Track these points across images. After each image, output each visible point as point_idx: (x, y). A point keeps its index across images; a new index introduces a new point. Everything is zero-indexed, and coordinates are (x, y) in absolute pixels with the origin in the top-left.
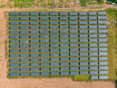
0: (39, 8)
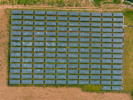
0: (46, 6)
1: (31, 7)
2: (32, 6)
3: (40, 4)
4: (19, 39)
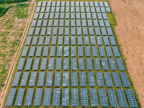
0: (14, 58)
1: (9, 77)
3: (9, 65)
4: (57, 92)
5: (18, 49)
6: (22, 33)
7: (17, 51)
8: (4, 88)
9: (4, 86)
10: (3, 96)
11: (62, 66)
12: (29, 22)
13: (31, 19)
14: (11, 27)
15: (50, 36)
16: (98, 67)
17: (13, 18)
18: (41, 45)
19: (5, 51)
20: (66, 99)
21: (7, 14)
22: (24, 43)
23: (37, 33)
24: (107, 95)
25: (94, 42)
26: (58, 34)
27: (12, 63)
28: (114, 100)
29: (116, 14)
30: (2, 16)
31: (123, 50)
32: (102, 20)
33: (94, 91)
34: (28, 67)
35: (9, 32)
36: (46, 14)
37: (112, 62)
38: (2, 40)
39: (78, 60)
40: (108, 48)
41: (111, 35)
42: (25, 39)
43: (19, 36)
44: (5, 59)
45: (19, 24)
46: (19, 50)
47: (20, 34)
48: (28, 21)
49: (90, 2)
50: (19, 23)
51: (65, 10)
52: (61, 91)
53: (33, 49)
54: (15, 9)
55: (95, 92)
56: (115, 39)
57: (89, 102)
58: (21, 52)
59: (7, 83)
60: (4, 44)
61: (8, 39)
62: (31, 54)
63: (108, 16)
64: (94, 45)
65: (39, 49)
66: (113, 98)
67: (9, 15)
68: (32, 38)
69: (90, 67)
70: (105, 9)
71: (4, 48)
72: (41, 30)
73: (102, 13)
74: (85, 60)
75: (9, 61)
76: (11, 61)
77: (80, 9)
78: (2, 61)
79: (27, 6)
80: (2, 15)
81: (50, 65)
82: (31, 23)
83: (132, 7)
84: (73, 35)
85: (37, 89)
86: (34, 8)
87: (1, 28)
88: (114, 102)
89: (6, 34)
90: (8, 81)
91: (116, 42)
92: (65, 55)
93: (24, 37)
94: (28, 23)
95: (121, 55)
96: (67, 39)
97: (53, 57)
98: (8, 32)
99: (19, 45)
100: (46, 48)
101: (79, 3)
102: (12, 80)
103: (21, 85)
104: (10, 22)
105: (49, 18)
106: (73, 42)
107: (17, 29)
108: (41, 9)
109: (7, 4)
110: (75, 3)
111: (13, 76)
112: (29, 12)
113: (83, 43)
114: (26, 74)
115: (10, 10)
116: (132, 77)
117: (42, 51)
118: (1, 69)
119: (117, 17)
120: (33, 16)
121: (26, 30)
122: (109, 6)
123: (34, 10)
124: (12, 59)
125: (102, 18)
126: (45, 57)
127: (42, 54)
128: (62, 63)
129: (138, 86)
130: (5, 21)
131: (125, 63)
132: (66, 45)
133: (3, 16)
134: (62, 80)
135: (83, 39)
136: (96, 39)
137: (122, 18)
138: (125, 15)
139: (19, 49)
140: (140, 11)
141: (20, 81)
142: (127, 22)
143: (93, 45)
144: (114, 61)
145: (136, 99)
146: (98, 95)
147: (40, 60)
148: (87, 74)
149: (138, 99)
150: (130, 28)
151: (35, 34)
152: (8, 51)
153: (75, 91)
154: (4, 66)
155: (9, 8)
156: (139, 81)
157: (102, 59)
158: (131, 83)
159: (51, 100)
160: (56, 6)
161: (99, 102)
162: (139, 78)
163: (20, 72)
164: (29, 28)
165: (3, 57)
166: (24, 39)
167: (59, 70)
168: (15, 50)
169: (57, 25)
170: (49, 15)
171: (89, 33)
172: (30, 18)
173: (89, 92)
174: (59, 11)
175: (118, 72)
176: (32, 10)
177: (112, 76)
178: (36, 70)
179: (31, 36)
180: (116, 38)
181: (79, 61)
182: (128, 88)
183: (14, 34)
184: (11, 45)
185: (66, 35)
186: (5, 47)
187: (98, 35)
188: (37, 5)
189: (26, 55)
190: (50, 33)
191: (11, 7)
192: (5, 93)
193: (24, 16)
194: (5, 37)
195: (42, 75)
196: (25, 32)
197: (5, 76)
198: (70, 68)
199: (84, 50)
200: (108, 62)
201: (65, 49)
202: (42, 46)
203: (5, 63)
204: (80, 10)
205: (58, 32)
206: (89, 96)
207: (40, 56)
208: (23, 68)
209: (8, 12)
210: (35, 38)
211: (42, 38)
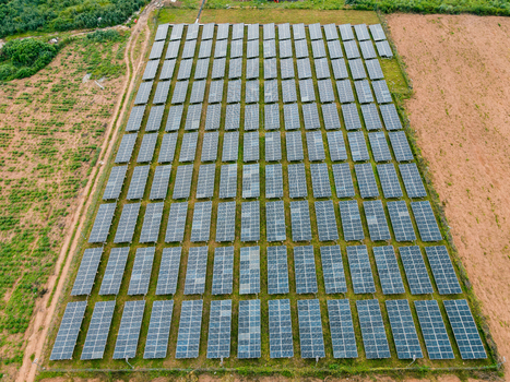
0: (77, 205)
1: (63, 266)
2: (60, 262)
3: (62, 227)
4: (223, 311)
5: (92, 177)
6: (106, 126)
7: (89, 183)
8: (45, 303)
9: (47, 296)
10: (41, 329)
11: (238, 229)
12: (127, 90)
13: (133, 79)
14: (67, 105)
15: (196, 134)
16: (353, 231)
17: (76, 77)
18: (167, 163)
19: (50, 182)
20: (250, 334)
21: (56, 63)
22: (113, 156)
23: (153, 123)
24: (387, 321)
25: (339, 151)
26: (221, 128)
27: (73, 220)
28: (408, 336)
29: (409, 64)
30: (38, 70)
31: (435, 175)
32: (367, 82)
33: (343, 306)
34: (125, 232)
35: (62, 121)
36: (182, 62)
37: (401, 214)
38: (38, 148)
39: (288, 208)
40: (387, 171)
41: (395, 130)
42: (116, 144)
43: (94, 134)
44: (48, 208)
45: (96, 97)
46: (94, 180)
47: (97, 129)
48: (125, 87)
49: (327, 27)
50: (95, 92)
51: (245, 51)
52: (235, 308)
53: (140, 174)
54: (83, 50)
55: (347, 312)
56: (410, 143)
57: (329, 345)
58: (103, 186)
59: (56, 284)
60: (46, 160)
61: (57, 144)
62: (136, 189)
63: (384, 70)
64: (341, 161)
65: (163, 174)
66: (407, 330)
67: (62, 68)
68: (138, 141)
69: (328, 229)
70: (375, 47)
71: (45, 171)
72: (166, 112)
73: (364, 60)
74: (312, 208)
75: (64, 213)
76: (67, 214)
77: (293, 46)
78: (39, 213)
79: (122, 37)
80: (40, 68)
81: (197, 225)
82: (135, 93)
83: (462, 40)
84: (272, 130)
85: (156, 304)
86: (145, 44)
87: (37, 109)
88: (410, 342)
89: (54, 127)
90: (58, 280)
91: (413, 151)
92: (246, 194)
93: (111, 137)
94: (124, 91)
95: (428, 191)
96: (252, 142)
97: (205, 199)
98: (59, 121)
99: (94, 164)
100: (184, 173)
101: (291, 29)
102: (73, 277)
103: (102, 290)
104: (66, 90)
105: (192, 78)
106: (273, 152)
107: (89, 113)
108: (166, 47)
109: (56, 34)
110: (277, 30)
111: (77, 261)
112: (126, 59)
113: (306, 155)
114: (118, 257)
115: (65, 51)
116: (467, 262)
117: (172, 180)
118: (37, 240)
119: (412, 73)
120: (142, 70)
121: (118, 116)
122: (387, 39)
123: (144, 50)
124: (74, 207)
125: (365, 76)
126: (180, 200)
127: (169, 191)
128: (238, 219)
129: (488, 290)
130: (50, 85)
131: (441, 218)
132: (249, 162)
133: (41, 71)
134: (236, 273)
135: (305, 143)
136: (347, 140)
137: (431, 76)
138: (439, 64)
139: (95, 177)
140: (487, 53)
141: (97, 279)
142: (447, 88)
143: (336, 162)
144: (405, 210)
145: (481, 331)
146: (356, 320)
147: (165, 212)
148: (318, 253)
149: (486, 333)
150: (456, 106)
151: (147, 129)
152: (58, 181)
153: (280, 308)
154: (44, 232)
155: (62, 46)
156: (490, 274)
157: (365, 203)
158: (463, 279)
159: (203, 340)
160: (214, 38)
161: (360, 343)
162: (487, 265)
163: (101, 250)
164: (128, 109)
165: (43, 203)
166: (112, 142)
167: (226, 243)
168: (83, 179)
169: (220, 99)
170: (194, 67)
171: (323, 123)
172: (131, 78)
173: (325, 313)
174: (224, 53)
175: (419, 246)
176: (138, 51)
177: (400, 260)
178: (150, 244)
179: (136, 135)
180: (412, 138)
181: (293, 211)
182: (453, 296)
183: (78, 126)
184: (68, 162)
185: (249, 131)
186: (48, 170)
187: (354, 130)
188: (153, 35)
189: (117, 195)
190: (196, 125)
191: (68, 42)
192: (49, 318)
193: (113, 71)
194: (50, 137)
195: (171, 257)
196: (115, 122)
197: (50, 262)
198: (263, 236)
199: (308, 176)
200: (388, 214)
201: (245, 175)
202: (169, 166)
203: (49, 221)
204: (294, 52)
205: (222, 121)
206: (327, 326)
207: (164, 196)
208: (110, 237)
209: (59, 58)
210: (149, 142)
211: (169, 141)
